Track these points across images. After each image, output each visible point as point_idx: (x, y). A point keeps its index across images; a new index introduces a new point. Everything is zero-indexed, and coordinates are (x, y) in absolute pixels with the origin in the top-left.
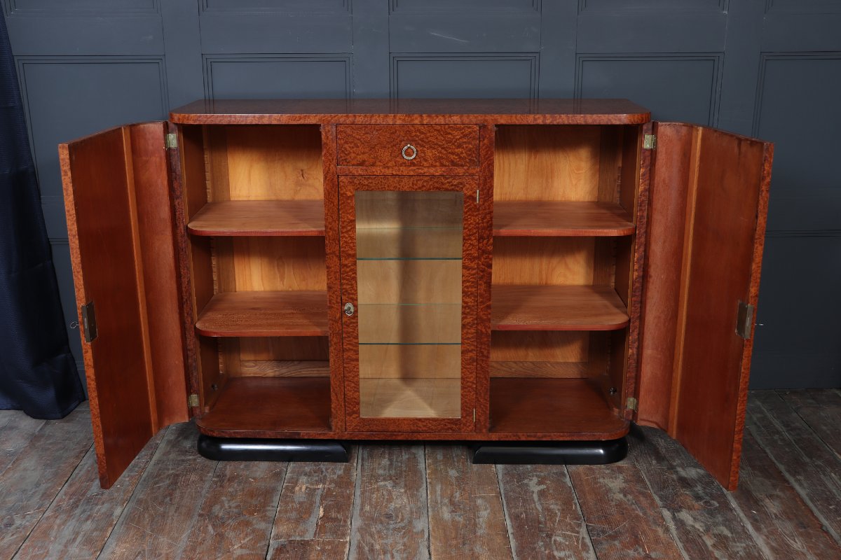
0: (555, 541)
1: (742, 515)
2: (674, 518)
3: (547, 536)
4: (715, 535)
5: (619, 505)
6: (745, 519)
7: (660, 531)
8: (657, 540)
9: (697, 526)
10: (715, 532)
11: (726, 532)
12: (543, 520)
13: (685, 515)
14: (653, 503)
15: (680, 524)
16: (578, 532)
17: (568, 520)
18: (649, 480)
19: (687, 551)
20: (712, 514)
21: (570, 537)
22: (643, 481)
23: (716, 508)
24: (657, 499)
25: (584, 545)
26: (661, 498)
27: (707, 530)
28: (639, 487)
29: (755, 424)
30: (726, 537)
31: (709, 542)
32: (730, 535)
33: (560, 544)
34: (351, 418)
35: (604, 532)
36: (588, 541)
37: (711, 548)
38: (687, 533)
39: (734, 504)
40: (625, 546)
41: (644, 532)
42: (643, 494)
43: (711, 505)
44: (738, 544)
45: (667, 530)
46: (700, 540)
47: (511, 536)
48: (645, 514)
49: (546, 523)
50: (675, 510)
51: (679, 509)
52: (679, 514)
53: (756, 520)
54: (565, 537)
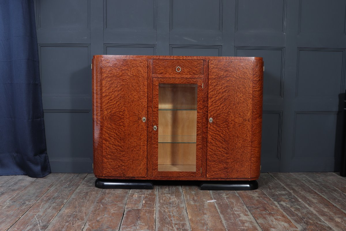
0: (235, 210)
1: (303, 203)
2: (279, 204)
3: (231, 208)
4: (295, 208)
5: (257, 200)
6: (305, 204)
7: (274, 207)
8: (273, 209)
9: (288, 205)
10: (295, 207)
11: (298, 207)
12: (229, 204)
13: (282, 203)
14: (270, 200)
15: (281, 205)
16: (243, 207)
17: (239, 204)
18: (268, 194)
19: (285, 212)
20: (292, 202)
21: (240, 208)
22: (265, 194)
23: (294, 201)
24: (271, 199)
25: (246, 211)
26: (273, 199)
27: (291, 207)
28: (264, 196)
29: (304, 180)
30: (299, 208)
31: (293, 210)
32: (300, 208)
33: (237, 210)
34: (155, 171)
35: (253, 207)
36: (247, 209)
37: (294, 211)
38: (284, 207)
39: (300, 200)
40: (261, 210)
41: (268, 207)
42: (266, 197)
43: (292, 200)
44: (304, 210)
45: (276, 206)
46: (289, 209)
47: (217, 209)
48: (268, 202)
49: (230, 205)
50: (278, 202)
51: (280, 201)
52: (280, 203)
53: (309, 204)
54: (238, 208)
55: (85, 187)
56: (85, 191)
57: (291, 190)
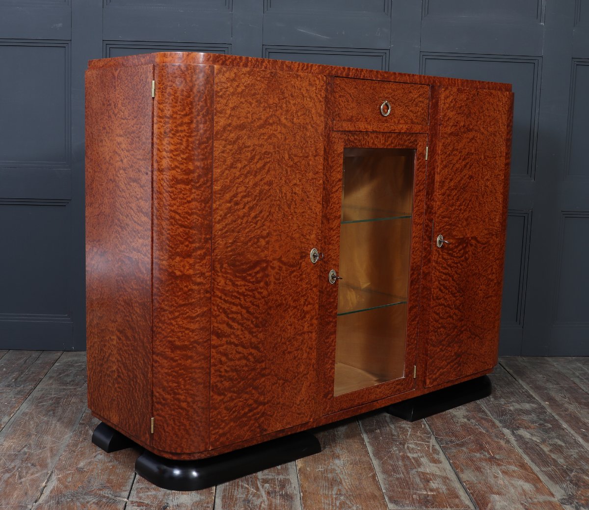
0: (408, 447)
1: (572, 432)
2: (513, 434)
3: (400, 444)
4: (551, 445)
5: (464, 426)
6: (575, 435)
7: (502, 443)
8: (500, 448)
9: (534, 439)
10: (550, 442)
11: (560, 443)
12: (396, 433)
13: (522, 432)
14: (494, 425)
15: (520, 438)
16: (428, 442)
17: (419, 434)
18: (489, 411)
19: (527, 454)
20: (547, 431)
21: (421, 445)
22: (484, 411)
23: (550, 428)
24: (497, 423)
25: (434, 450)
26: (500, 421)
27: (544, 441)
28: (480, 415)
29: (578, 377)
30: (561, 446)
31: (546, 449)
32: (563, 445)
33: (413, 449)
35: (451, 442)
36: (437, 447)
37: (548, 453)
38: (526, 443)
39: (565, 425)
40: (471, 451)
41: (488, 443)
42: (485, 419)
43: (545, 426)
44: (571, 450)
45: (508, 442)
46: (538, 448)
47: (367, 444)
48: (487, 431)
49: (399, 436)
50: (514, 429)
51: (518, 428)
52: (518, 431)
53: (586, 436)
54: (416, 444)
55: (53, 386)
56: (53, 396)
57: (545, 401)
